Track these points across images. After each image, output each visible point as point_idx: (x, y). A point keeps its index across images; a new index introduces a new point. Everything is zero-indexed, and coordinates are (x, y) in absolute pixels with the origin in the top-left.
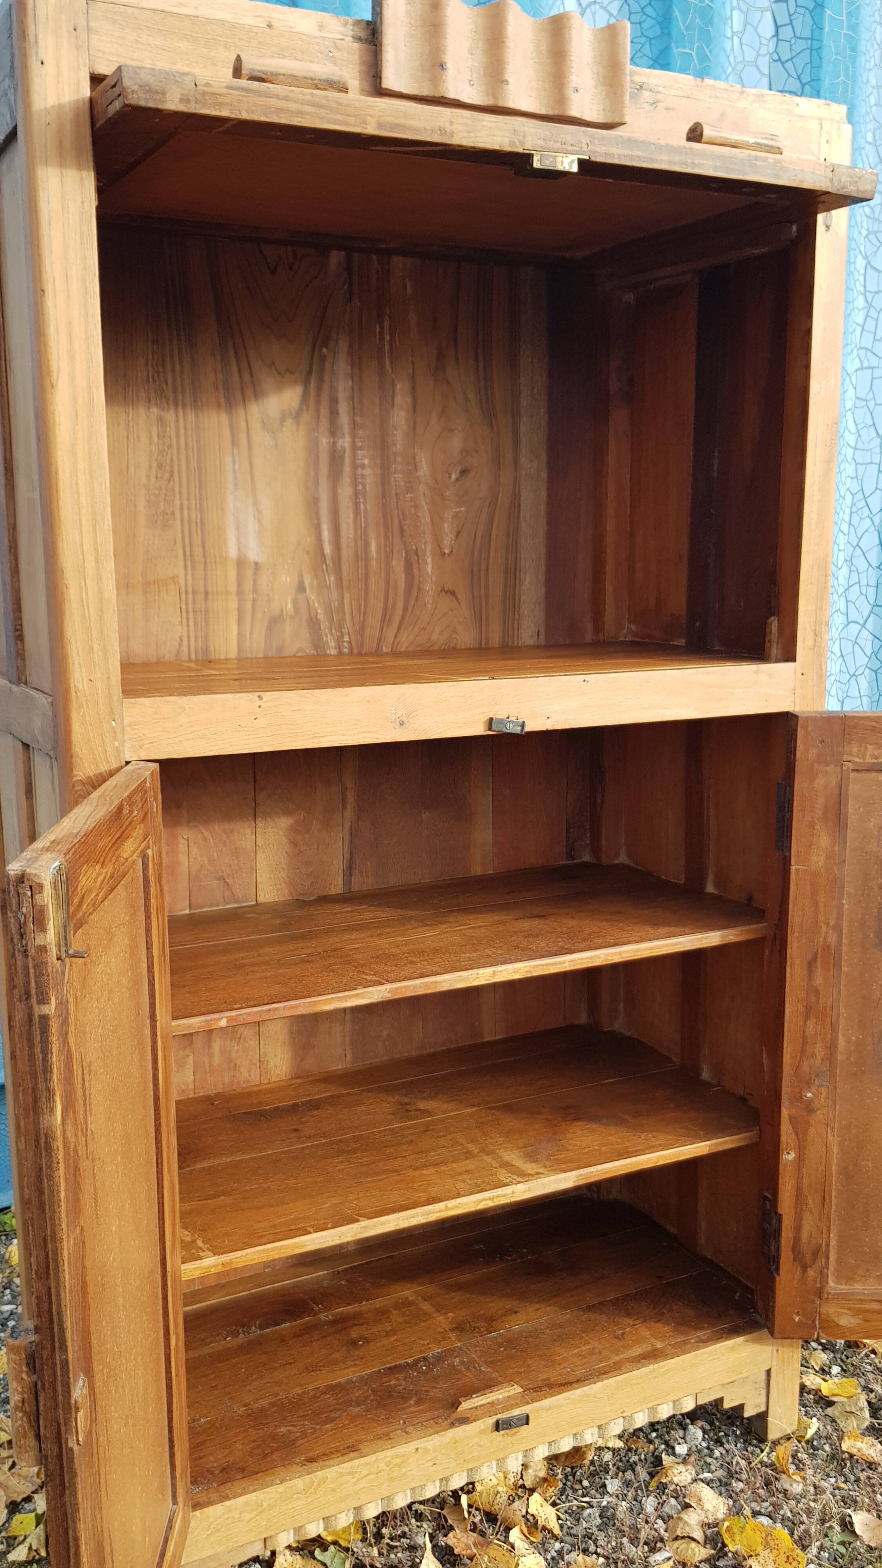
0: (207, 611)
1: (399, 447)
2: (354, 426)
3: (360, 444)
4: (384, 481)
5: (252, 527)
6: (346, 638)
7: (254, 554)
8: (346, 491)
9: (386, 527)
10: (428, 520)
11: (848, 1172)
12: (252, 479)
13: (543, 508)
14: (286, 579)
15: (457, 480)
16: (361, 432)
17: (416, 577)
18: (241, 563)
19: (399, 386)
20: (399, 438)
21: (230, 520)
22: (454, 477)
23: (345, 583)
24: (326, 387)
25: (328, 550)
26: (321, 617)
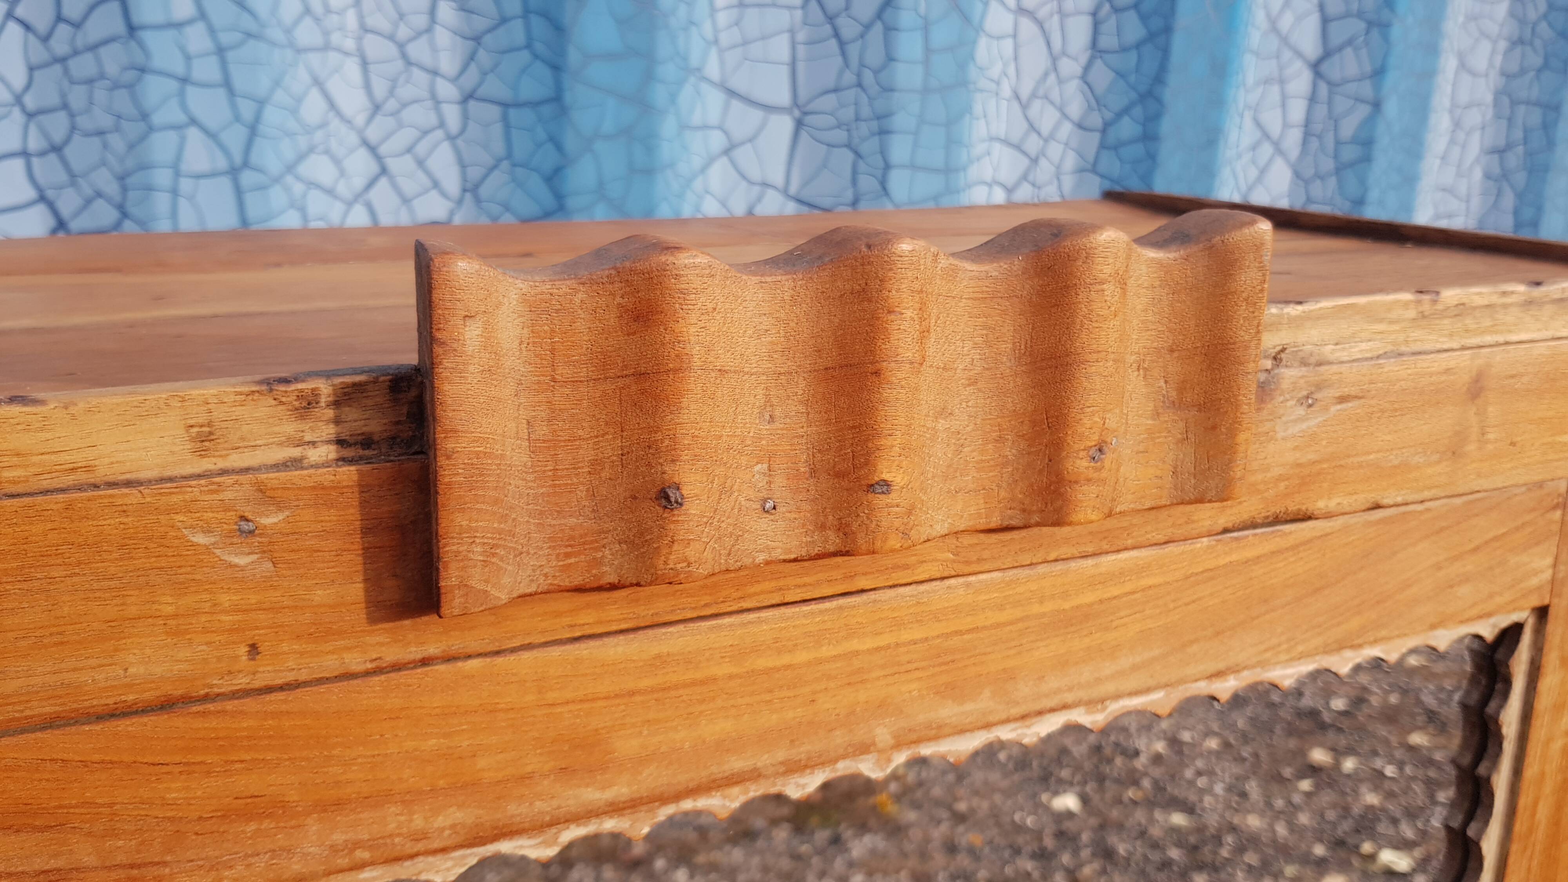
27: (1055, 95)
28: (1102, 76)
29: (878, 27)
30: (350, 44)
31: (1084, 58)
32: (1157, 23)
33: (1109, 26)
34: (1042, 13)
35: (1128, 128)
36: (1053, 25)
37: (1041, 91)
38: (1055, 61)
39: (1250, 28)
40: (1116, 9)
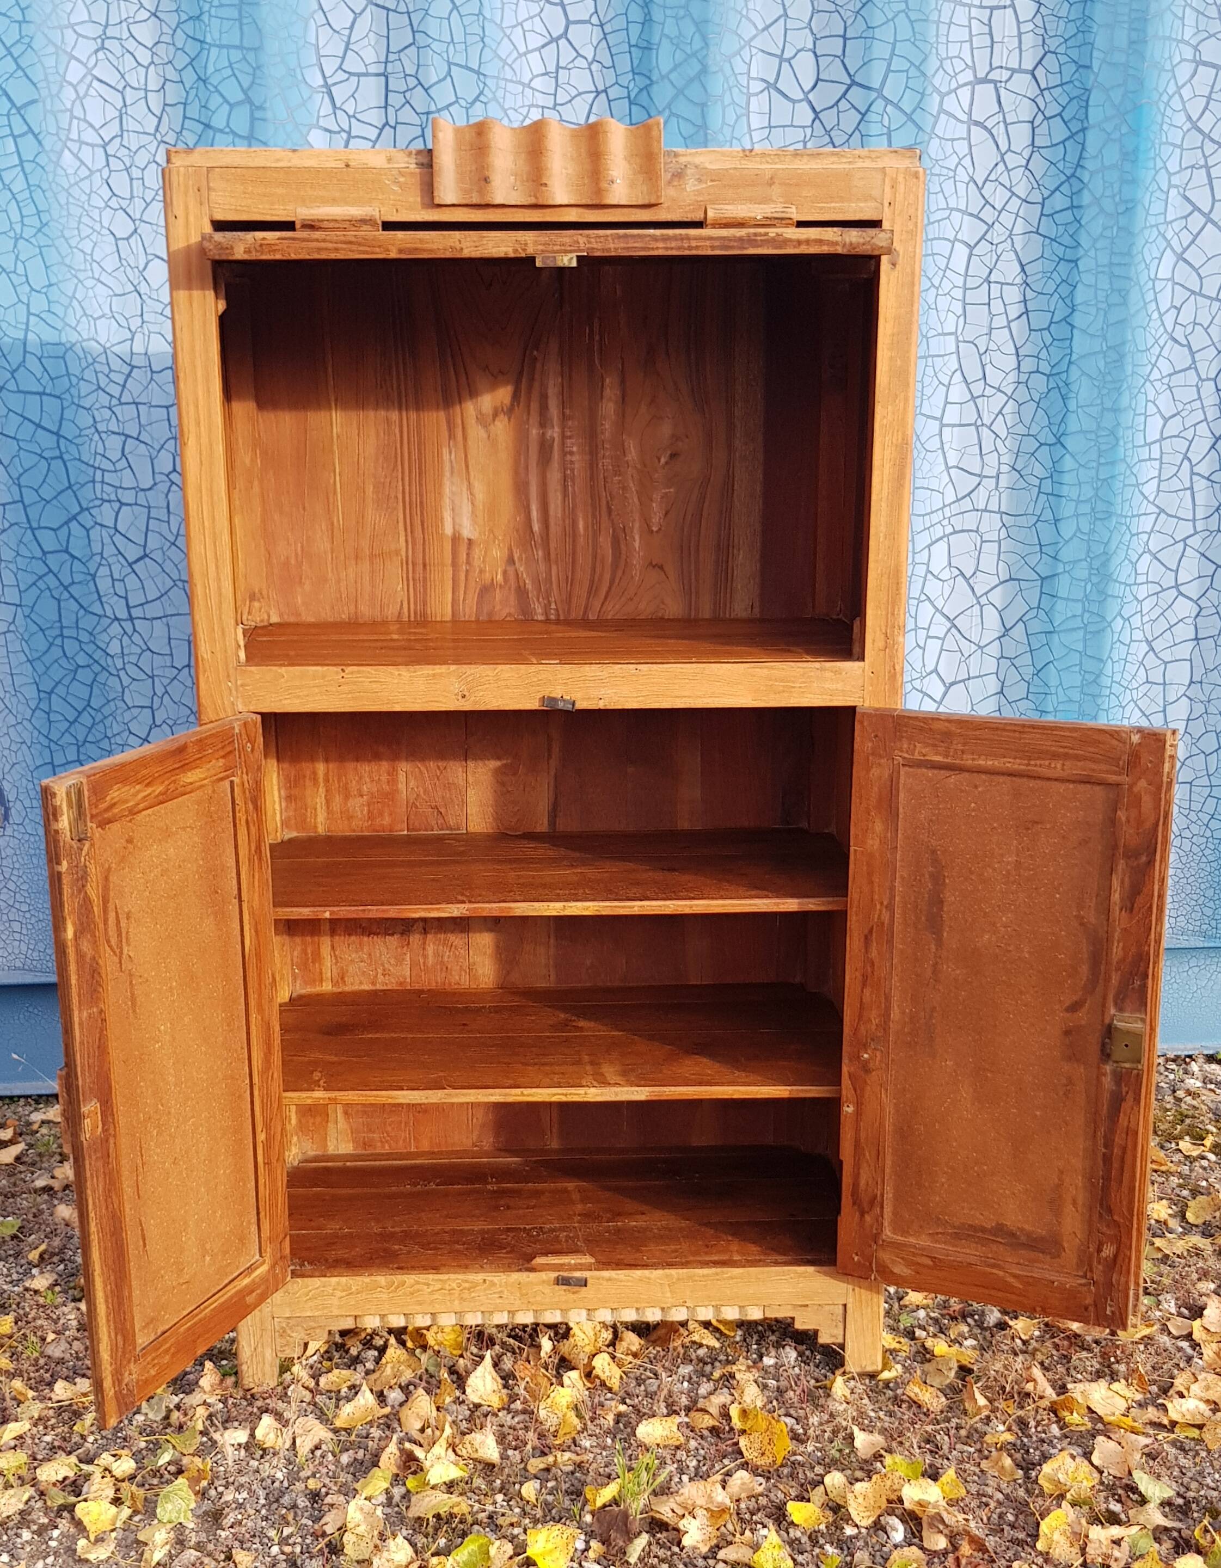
0: (425, 579)
1: (607, 435)
2: (564, 418)
3: (569, 434)
4: (592, 466)
5: (466, 508)
6: (553, 606)
7: (467, 531)
8: (554, 476)
9: (594, 508)
10: (636, 500)
11: (904, 1133)
12: (467, 467)
13: (758, 488)
14: (498, 553)
15: (667, 463)
16: (570, 423)
17: (623, 552)
18: (456, 539)
19: (607, 380)
20: (607, 428)
21: (447, 502)
22: (663, 460)
23: (553, 556)
24: (536, 385)
25: (536, 527)
26: (529, 586)
27: (1004, 179)
28: (1038, 164)
29: (857, 134)
31: (1026, 154)
32: (1075, 126)
33: (1042, 130)
34: (989, 124)
35: (1059, 202)
36: (999, 131)
37: (992, 177)
38: (1002, 156)
39: (1165, 127)
40: (1046, 118)
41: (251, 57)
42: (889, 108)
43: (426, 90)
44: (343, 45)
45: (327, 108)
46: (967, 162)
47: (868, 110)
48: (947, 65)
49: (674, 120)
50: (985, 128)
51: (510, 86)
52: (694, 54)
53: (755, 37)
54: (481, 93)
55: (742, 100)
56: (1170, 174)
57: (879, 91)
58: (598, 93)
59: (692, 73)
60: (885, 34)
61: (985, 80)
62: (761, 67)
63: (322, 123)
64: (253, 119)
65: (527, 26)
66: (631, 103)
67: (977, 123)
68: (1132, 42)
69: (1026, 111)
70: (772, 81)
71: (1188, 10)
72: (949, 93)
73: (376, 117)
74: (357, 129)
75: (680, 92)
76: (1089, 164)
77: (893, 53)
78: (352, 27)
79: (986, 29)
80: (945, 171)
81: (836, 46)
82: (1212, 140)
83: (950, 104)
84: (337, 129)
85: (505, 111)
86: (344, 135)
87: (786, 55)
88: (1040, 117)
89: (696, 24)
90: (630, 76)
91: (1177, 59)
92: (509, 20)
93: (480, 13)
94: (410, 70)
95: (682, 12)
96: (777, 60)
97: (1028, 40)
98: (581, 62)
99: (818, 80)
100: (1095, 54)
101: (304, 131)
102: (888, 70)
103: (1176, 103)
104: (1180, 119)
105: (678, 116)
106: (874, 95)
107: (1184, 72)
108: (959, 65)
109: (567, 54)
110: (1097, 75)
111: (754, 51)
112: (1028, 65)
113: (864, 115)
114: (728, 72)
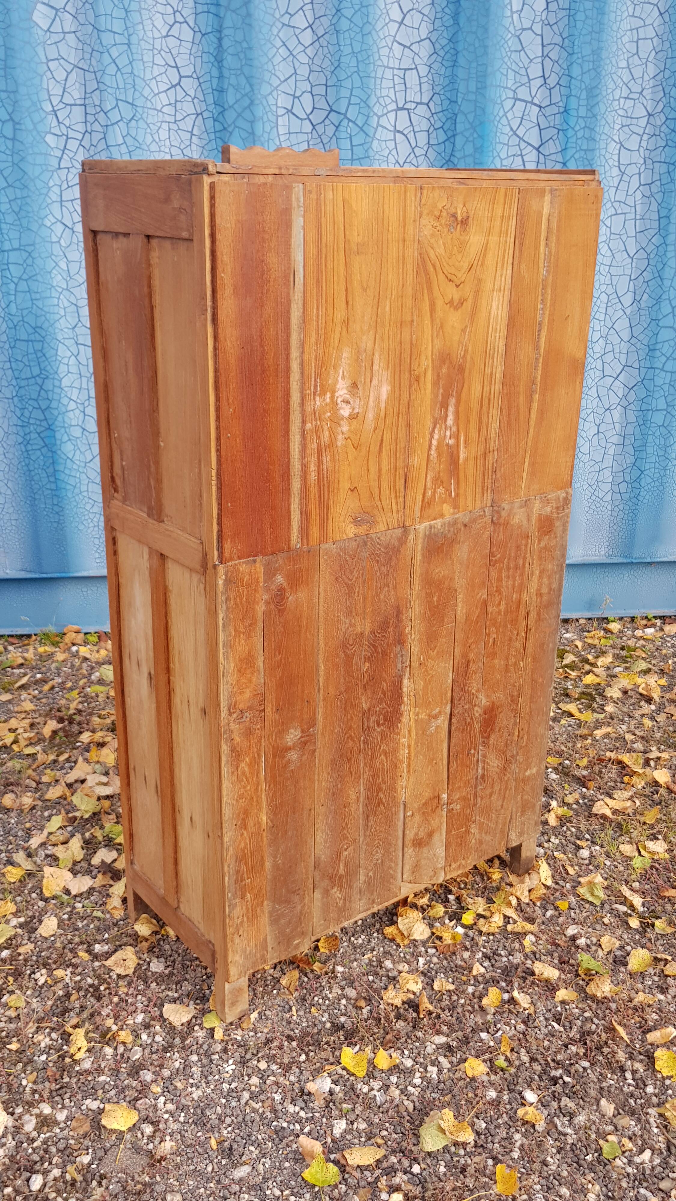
27: (414, 162)
28: (432, 154)
29: (334, 138)
30: (167, 150)
31: (426, 148)
32: (450, 134)
33: (433, 135)
34: (405, 132)
36: (411, 136)
37: (408, 160)
38: (413, 149)
39: (498, 134)
40: (435, 129)
41: (12, 96)
42: (351, 124)
43: (105, 113)
44: (62, 90)
45: (55, 123)
46: (394, 152)
47: (339, 125)
48: (381, 100)
49: (237, 129)
50: (404, 134)
51: (150, 111)
52: (246, 95)
53: (279, 85)
54: (134, 115)
55: (273, 119)
56: (502, 160)
57: (345, 115)
58: (198, 115)
59: (246, 105)
60: (348, 84)
61: (402, 109)
62: (283, 101)
63: (53, 131)
64: (15, 130)
65: (158, 79)
66: (215, 120)
67: (399, 132)
68: (477, 89)
69: (425, 125)
70: (289, 108)
71: (510, 71)
72: (382, 116)
73: (81, 128)
74: (71, 134)
75: (239, 115)
76: (458, 154)
77: (351, 95)
78: (66, 80)
79: (403, 81)
80: (382, 158)
81: (322, 90)
82: (524, 141)
83: (384, 121)
84: (60, 134)
85: (148, 125)
86: (65, 137)
87: (297, 95)
88: (432, 128)
89: (247, 78)
90: (213, 106)
91: (504, 97)
92: (148, 76)
93: (132, 73)
94: (97, 103)
95: (239, 72)
96: (292, 98)
97: (425, 87)
98: (188, 98)
99: (314, 108)
100: (459, 94)
101: (43, 135)
102: (349, 104)
103: (504, 121)
104: (507, 130)
105: (239, 128)
106: (342, 117)
107: (508, 104)
108: (388, 101)
109: (181, 94)
110: (460, 106)
111: (279, 92)
112: (425, 100)
113: (337, 127)
114: (265, 103)
